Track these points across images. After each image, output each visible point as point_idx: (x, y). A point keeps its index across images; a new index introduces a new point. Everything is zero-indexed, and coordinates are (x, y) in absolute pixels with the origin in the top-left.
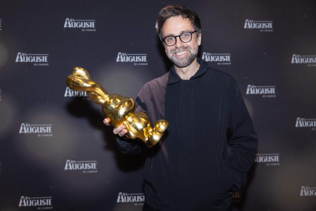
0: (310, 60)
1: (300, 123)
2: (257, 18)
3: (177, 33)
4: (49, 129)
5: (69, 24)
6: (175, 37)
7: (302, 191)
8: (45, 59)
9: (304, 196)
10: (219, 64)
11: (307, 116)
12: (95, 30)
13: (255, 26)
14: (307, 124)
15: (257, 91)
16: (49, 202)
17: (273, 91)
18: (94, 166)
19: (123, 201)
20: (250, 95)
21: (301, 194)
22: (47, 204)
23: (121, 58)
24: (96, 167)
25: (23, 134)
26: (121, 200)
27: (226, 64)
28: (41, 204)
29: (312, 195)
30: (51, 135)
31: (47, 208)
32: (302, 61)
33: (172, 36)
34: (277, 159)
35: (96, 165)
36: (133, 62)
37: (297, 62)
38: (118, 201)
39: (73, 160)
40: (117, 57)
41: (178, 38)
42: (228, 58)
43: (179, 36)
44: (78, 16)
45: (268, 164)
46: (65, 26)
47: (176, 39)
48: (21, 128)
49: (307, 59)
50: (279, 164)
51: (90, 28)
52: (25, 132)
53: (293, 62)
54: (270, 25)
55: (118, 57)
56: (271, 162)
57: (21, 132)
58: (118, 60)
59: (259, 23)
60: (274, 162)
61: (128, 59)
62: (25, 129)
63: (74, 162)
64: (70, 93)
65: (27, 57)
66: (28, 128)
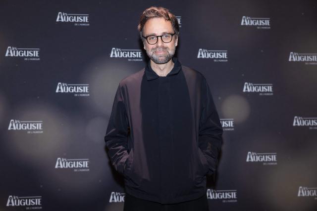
0: (307, 58)
1: (298, 122)
2: (254, 15)
3: (159, 33)
4: (39, 126)
5: (61, 18)
6: (157, 37)
7: (300, 192)
8: (36, 53)
9: (301, 197)
10: (215, 61)
11: (304, 115)
12: (88, 25)
13: (252, 23)
14: (304, 123)
15: (254, 89)
16: (38, 202)
17: (270, 89)
18: (85, 164)
19: (116, 201)
20: (247, 93)
21: (299, 195)
22: (36, 204)
23: (115, 53)
24: (88, 165)
25: (12, 131)
26: (113, 199)
27: (222, 61)
28: (30, 204)
29: (310, 196)
30: (42, 132)
31: (36, 208)
32: (300, 59)
33: (154, 35)
34: (274, 158)
35: (88, 163)
36: (128, 58)
37: (294, 60)
38: (111, 201)
39: (64, 158)
40: (110, 53)
41: (159, 38)
42: (224, 55)
43: (161, 36)
44: (72, 10)
45: (265, 164)
46: (58, 20)
47: (158, 39)
48: (10, 125)
49: (305, 57)
50: (276, 164)
51: (83, 23)
52: (15, 128)
53: (290, 60)
54: (267, 23)
55: (112, 53)
56: (268, 162)
57: (9, 128)
58: (111, 56)
59: (256, 20)
60: (271, 162)
61: (122, 55)
62: (14, 126)
63: (65, 159)
64: (62, 88)
65: (17, 51)
66: (17, 125)
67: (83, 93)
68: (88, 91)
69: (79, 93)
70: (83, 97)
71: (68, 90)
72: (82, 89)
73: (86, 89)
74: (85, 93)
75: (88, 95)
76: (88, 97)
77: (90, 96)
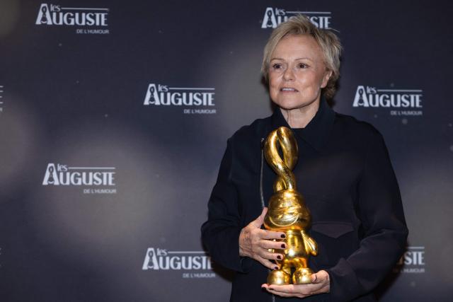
8: (100, 19)
18: (207, 262)
48: (47, 175)
52: (56, 183)
62: (55, 176)
63: (164, 251)
64: (155, 96)
65: (61, 14)
66: (61, 174)
67: (202, 107)
68: (213, 102)
69: (194, 107)
70: (203, 115)
71: (171, 99)
72: (201, 98)
73: (208, 99)
74: (207, 107)
75: (214, 111)
76: (213, 115)
77: (218, 113)
